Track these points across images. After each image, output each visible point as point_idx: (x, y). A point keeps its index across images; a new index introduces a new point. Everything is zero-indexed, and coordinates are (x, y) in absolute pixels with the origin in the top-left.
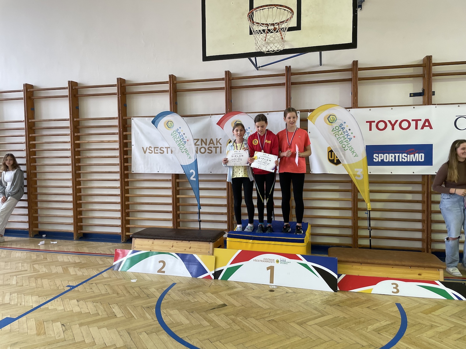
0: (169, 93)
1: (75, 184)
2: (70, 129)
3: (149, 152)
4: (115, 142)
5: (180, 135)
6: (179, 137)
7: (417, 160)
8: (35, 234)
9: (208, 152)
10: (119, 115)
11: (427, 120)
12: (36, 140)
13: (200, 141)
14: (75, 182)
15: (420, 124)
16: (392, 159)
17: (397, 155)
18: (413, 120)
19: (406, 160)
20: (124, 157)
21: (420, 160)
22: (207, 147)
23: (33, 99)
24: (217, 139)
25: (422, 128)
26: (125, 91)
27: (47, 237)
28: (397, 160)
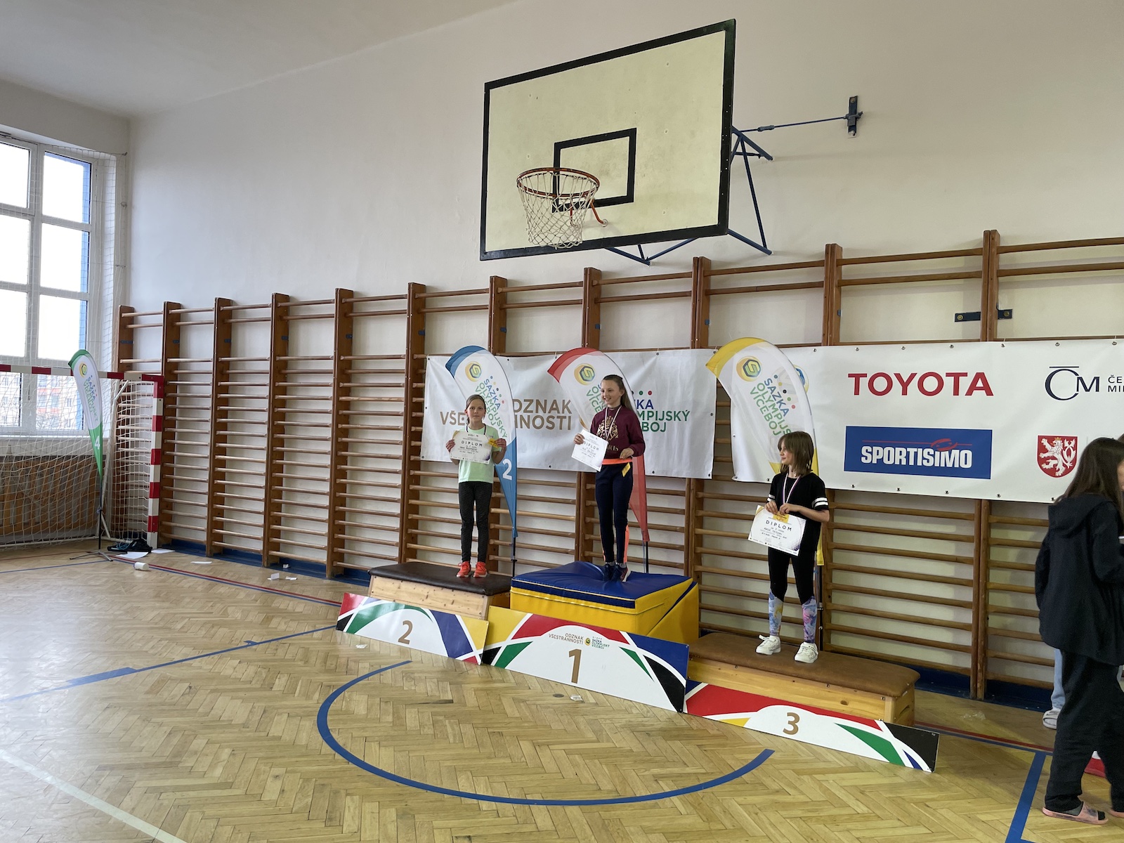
0: (489, 310)
1: (335, 475)
2: (333, 375)
3: (451, 423)
4: (399, 400)
5: (491, 391)
6: (489, 395)
7: (957, 465)
8: (271, 562)
9: (547, 427)
10: (408, 351)
11: (980, 376)
12: (288, 393)
13: (534, 404)
14: (335, 471)
15: (965, 383)
16: (901, 460)
17: (912, 451)
18: (948, 375)
19: (931, 464)
20: (410, 429)
21: (963, 465)
22: (545, 416)
23: (288, 320)
24: (564, 401)
25: (969, 393)
26: (424, 306)
27: (289, 570)
28: (911, 463)
